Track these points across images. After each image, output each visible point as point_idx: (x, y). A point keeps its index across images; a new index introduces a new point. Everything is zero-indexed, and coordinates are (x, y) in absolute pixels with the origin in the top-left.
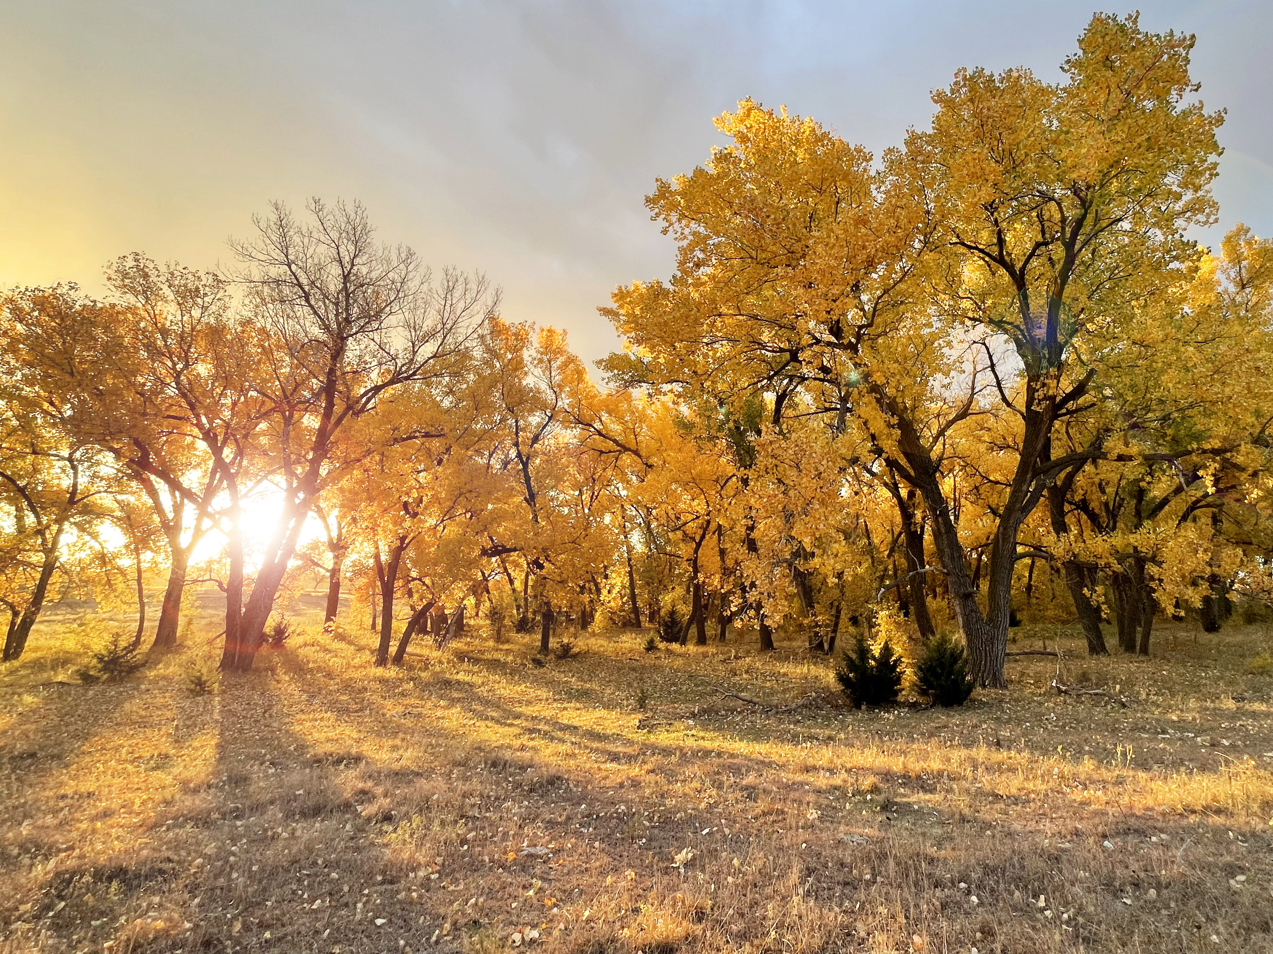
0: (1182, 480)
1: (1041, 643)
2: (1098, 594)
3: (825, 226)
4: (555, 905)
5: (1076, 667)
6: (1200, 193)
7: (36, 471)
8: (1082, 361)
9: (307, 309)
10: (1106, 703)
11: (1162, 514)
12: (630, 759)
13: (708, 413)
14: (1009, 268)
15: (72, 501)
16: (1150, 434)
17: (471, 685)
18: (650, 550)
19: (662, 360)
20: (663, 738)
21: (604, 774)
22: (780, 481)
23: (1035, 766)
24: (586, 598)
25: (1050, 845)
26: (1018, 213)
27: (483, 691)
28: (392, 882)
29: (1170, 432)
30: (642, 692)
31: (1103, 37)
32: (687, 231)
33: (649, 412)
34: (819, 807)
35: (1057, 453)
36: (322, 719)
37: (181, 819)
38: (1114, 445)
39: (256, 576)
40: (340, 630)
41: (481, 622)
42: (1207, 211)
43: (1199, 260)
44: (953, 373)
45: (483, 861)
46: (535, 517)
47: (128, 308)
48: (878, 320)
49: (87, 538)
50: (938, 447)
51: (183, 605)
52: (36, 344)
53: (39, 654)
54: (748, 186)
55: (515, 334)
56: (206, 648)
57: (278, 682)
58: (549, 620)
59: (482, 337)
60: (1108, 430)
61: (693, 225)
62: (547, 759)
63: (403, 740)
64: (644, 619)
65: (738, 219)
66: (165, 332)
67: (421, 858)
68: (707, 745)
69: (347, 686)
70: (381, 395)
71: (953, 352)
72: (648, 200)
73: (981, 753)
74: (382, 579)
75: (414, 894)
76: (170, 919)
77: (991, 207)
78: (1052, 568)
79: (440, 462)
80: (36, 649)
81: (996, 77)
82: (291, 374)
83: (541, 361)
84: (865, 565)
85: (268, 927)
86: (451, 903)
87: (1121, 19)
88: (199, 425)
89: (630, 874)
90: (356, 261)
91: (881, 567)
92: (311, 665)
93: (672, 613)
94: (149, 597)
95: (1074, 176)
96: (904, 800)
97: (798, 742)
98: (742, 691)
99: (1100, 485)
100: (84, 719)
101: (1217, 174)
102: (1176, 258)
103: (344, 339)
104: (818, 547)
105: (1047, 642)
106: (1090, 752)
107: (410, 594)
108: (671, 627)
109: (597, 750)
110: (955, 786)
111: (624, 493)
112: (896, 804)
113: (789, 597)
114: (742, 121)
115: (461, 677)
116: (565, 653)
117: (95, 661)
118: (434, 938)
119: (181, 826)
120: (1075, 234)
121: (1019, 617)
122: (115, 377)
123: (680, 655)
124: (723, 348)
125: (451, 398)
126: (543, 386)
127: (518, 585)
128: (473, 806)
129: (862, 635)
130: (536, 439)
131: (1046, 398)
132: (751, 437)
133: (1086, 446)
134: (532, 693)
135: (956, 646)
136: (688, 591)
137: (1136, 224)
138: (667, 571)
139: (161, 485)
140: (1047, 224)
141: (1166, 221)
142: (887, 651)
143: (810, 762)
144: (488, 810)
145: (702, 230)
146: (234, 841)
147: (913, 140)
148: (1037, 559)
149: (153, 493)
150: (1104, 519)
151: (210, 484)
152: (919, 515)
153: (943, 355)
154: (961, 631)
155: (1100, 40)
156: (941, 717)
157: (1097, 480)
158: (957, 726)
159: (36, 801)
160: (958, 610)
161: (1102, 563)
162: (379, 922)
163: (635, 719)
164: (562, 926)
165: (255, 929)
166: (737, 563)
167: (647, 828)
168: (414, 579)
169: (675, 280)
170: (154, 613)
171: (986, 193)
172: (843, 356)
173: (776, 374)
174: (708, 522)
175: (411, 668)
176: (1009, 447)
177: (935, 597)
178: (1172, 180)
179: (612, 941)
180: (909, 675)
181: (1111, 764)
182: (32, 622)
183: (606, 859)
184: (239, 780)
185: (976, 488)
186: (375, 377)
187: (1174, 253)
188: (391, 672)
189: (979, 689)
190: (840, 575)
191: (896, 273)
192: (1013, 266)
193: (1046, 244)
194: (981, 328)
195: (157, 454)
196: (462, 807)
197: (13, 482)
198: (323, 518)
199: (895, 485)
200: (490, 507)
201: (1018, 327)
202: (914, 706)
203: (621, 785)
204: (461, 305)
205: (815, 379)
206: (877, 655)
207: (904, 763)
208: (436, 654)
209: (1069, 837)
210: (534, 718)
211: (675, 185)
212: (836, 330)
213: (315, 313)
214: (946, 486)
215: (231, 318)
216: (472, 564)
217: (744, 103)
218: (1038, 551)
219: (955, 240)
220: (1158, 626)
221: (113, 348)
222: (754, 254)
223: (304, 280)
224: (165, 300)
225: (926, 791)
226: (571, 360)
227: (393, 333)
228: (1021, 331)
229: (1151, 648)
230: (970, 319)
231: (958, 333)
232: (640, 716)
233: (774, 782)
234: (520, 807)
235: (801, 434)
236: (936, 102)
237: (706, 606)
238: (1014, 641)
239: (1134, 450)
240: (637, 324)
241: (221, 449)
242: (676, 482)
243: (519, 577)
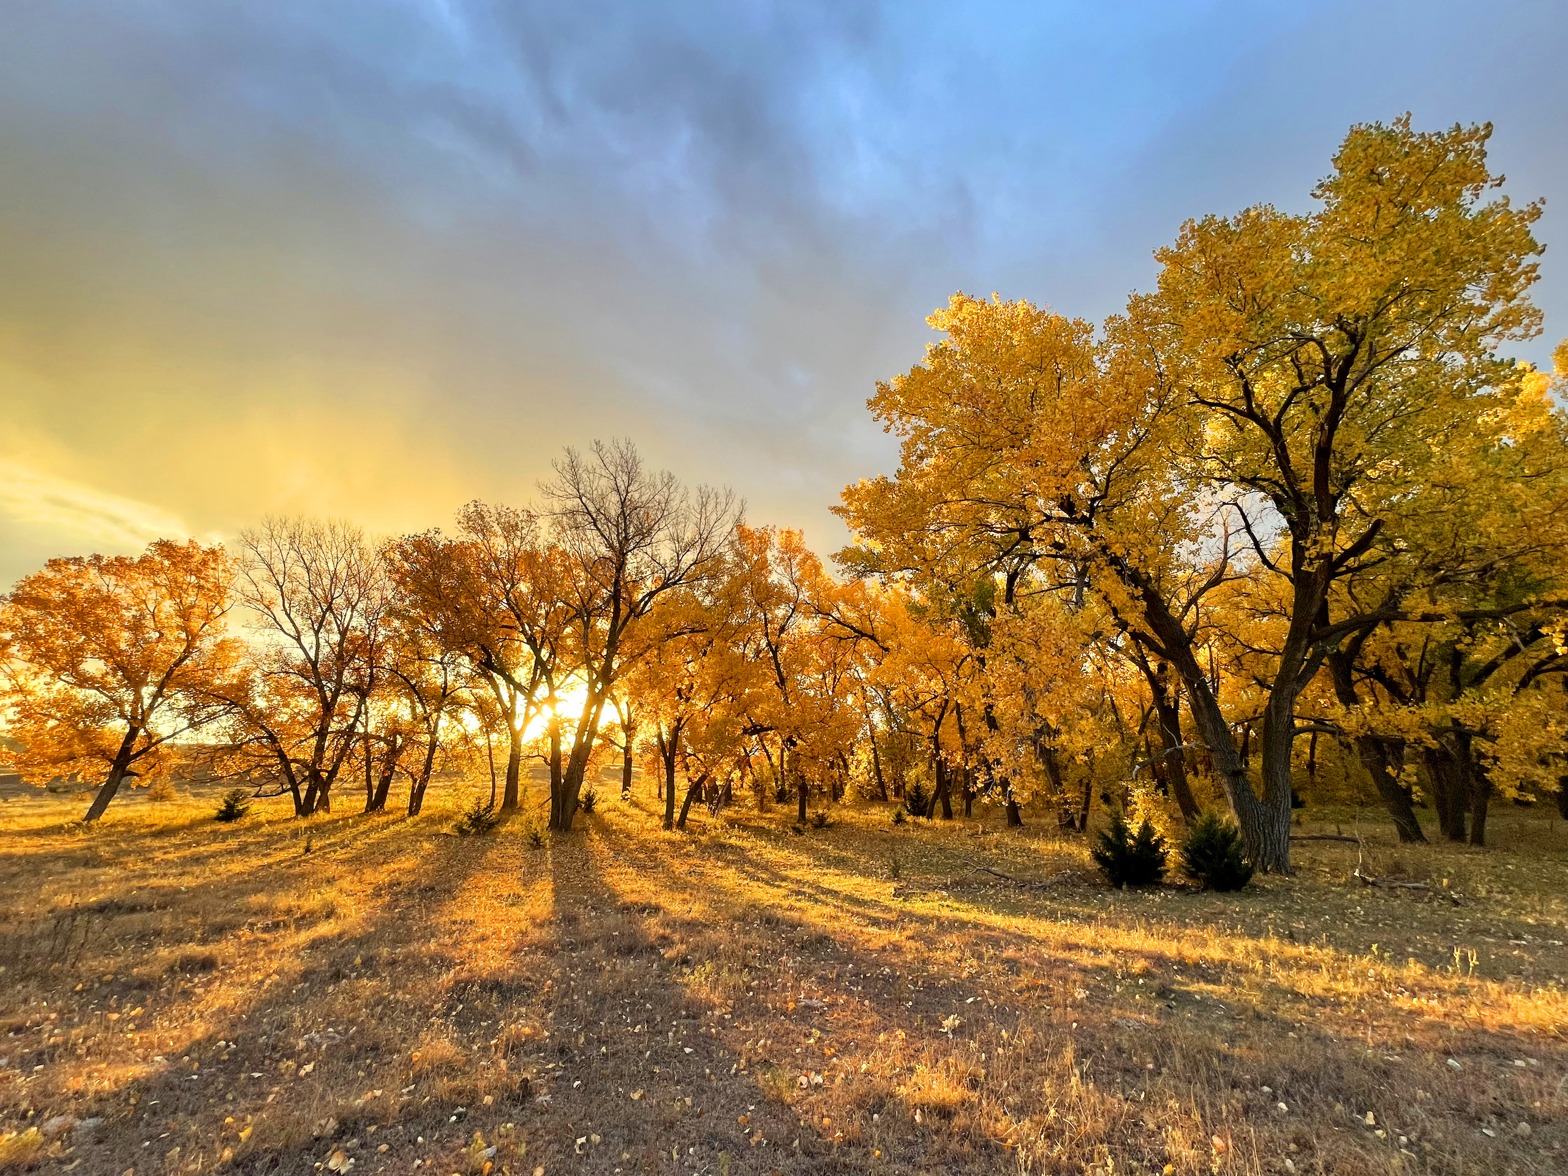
0: (1518, 640)
1: (1333, 827)
2: (1409, 774)
3: (1047, 402)
4: (835, 1056)
5: (1385, 856)
6: (1514, 302)
7: (422, 673)
8: (1363, 512)
9: (596, 532)
10: (1431, 900)
11: (1489, 681)
12: (890, 924)
13: (941, 597)
14: (1262, 422)
15: (444, 695)
16: (1466, 588)
17: (743, 849)
18: (892, 728)
19: (892, 550)
20: (918, 906)
21: (867, 937)
22: (1018, 659)
23: (1343, 965)
24: (836, 773)
25: (1375, 1056)
26: (1267, 361)
27: (752, 855)
28: (694, 1018)
29: (1493, 584)
30: (895, 863)
31: (1365, 150)
32: (908, 427)
33: (882, 599)
34: (1087, 987)
35: (1337, 615)
36: (626, 873)
37: (535, 947)
38: (1416, 602)
39: (570, 753)
40: (634, 798)
41: (746, 793)
42: (1526, 321)
43: (1519, 380)
44: (1201, 538)
45: (767, 1007)
46: (786, 699)
47: (472, 544)
48: (1111, 491)
49: (455, 723)
50: (1190, 618)
51: (520, 776)
52: (417, 576)
53: (430, 812)
54: (966, 375)
55: (759, 538)
56: (538, 811)
57: (591, 840)
58: (805, 792)
59: (732, 543)
60: (1404, 587)
61: (913, 420)
62: (813, 920)
63: (691, 895)
64: (890, 794)
65: (957, 409)
66: (497, 561)
67: (715, 999)
68: (963, 916)
69: (643, 846)
70: (654, 599)
71: (1199, 516)
72: (870, 403)
73: (1272, 945)
74: (665, 755)
75: (713, 1030)
76: (534, 1027)
77: (1234, 359)
78: (1341, 743)
79: (705, 654)
80: (429, 807)
81: (1231, 221)
82: (587, 587)
83: (782, 560)
84: (1115, 741)
85: (605, 1043)
86: (745, 1041)
87: (1387, 125)
88: (524, 632)
89: (901, 1034)
90: (630, 489)
91: (1133, 744)
92: (614, 828)
93: (917, 788)
94: (498, 768)
95: (1339, 309)
96: (1183, 988)
97: (1057, 918)
98: (993, 865)
99: (1398, 649)
100: (463, 863)
101: (1538, 277)
102: (1486, 382)
103: (624, 555)
104: (1064, 723)
105: (1342, 827)
106: (1415, 955)
107: (687, 768)
108: (917, 802)
109: (858, 914)
110: (1242, 979)
111: (863, 675)
112: (1173, 991)
113: (1036, 774)
114: (955, 315)
115: (733, 841)
116: (821, 823)
117: (466, 818)
118: (733, 1071)
119: (535, 953)
120: (1343, 373)
121: (1301, 796)
122: (466, 598)
123: (928, 828)
124: (950, 534)
125: (709, 598)
126: (786, 582)
127: (774, 759)
128: (754, 957)
129: (1118, 813)
130: (782, 629)
131: (1319, 556)
132: (985, 618)
133: (1376, 606)
134: (795, 858)
135: (1228, 826)
136: (931, 767)
137: (1425, 350)
138: (908, 748)
139: (499, 679)
140: (1303, 369)
141: (1467, 342)
142: (1147, 830)
143: (1072, 940)
144: (767, 962)
145: (922, 423)
146: (572, 969)
147: (1135, 304)
148: (1319, 734)
149: (496, 687)
150: (1407, 687)
151: (533, 678)
152: (1171, 689)
153: (1188, 520)
154: (1232, 811)
155: (1362, 155)
156: (1217, 902)
157: (1394, 644)
158: (1237, 913)
159: (438, 924)
160: (1226, 788)
161: (1411, 737)
162: (688, 1050)
163: (891, 887)
164: (843, 1075)
165: (595, 1043)
166: (979, 741)
167: (913, 992)
168: (690, 755)
169: (900, 474)
170: (502, 782)
171: (1226, 347)
172: (1075, 530)
173: (1006, 554)
174: (947, 701)
175: (692, 832)
176: (1273, 612)
177: (1196, 774)
178: (1474, 294)
179: (891, 1097)
180: (1173, 855)
181: (1447, 970)
182: (425, 787)
183: (876, 1018)
184: (571, 920)
185: (1237, 658)
186: (650, 585)
187: (1483, 377)
188: (677, 835)
189: (1259, 875)
190: (1089, 752)
191: (1129, 441)
192: (1265, 418)
193: (1306, 389)
194: (1231, 488)
195: (497, 657)
196: (744, 958)
197: (408, 682)
198: (617, 704)
199: (1143, 657)
200: (747, 691)
201: (1276, 483)
202: (1181, 889)
203: (884, 949)
204: (714, 517)
205: (1048, 556)
206: (1136, 834)
207: (1178, 949)
208: (711, 820)
209: (1398, 1049)
210: (798, 881)
211: (894, 384)
212: (1067, 505)
213: (602, 535)
214: (1202, 657)
215: (541, 544)
216: (736, 741)
217: (955, 298)
218: (1320, 725)
219: (1193, 399)
220: (1494, 812)
221: (464, 576)
222: (976, 440)
223: (592, 509)
224: (495, 535)
225: (1208, 982)
226: (809, 556)
227: (661, 546)
228: (1281, 487)
229: (1487, 837)
230: (1216, 479)
231: (1204, 496)
232: (895, 885)
233: (1035, 957)
234: (795, 962)
235: (1039, 611)
236: (1160, 260)
237: (949, 782)
238: (1298, 823)
239: (1444, 606)
240: (867, 519)
241: (540, 650)
242: (913, 663)
243: (775, 752)
